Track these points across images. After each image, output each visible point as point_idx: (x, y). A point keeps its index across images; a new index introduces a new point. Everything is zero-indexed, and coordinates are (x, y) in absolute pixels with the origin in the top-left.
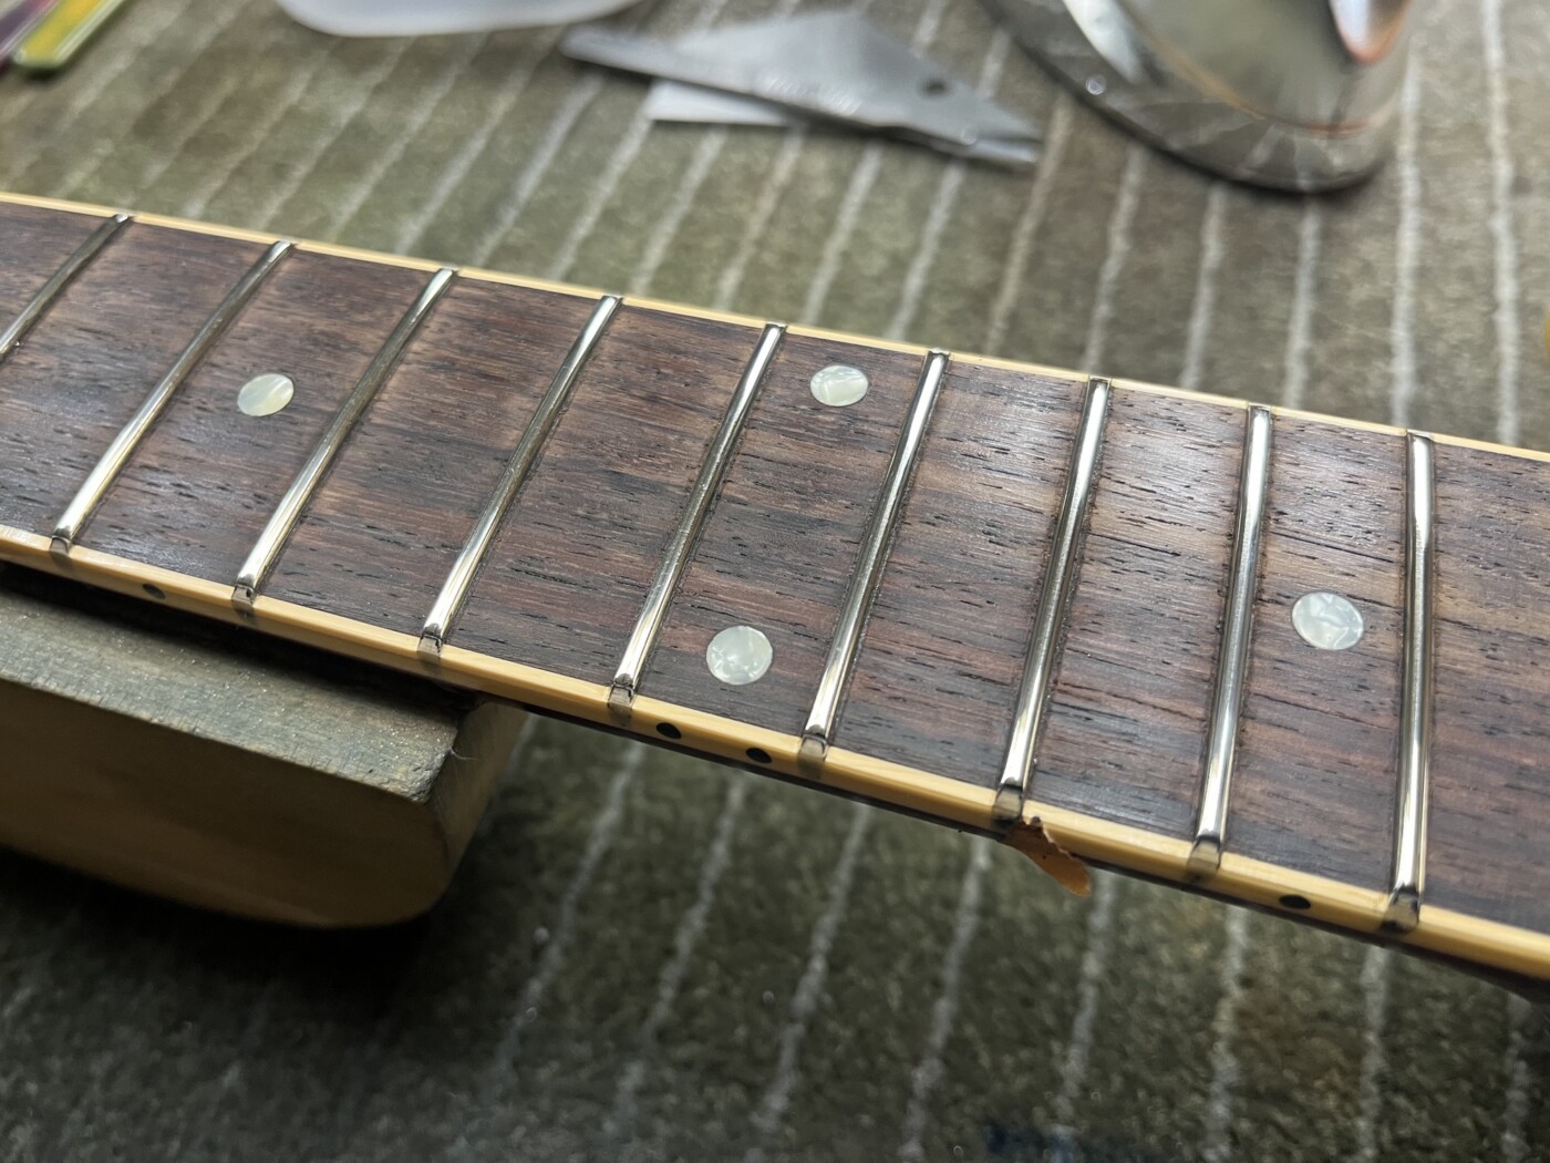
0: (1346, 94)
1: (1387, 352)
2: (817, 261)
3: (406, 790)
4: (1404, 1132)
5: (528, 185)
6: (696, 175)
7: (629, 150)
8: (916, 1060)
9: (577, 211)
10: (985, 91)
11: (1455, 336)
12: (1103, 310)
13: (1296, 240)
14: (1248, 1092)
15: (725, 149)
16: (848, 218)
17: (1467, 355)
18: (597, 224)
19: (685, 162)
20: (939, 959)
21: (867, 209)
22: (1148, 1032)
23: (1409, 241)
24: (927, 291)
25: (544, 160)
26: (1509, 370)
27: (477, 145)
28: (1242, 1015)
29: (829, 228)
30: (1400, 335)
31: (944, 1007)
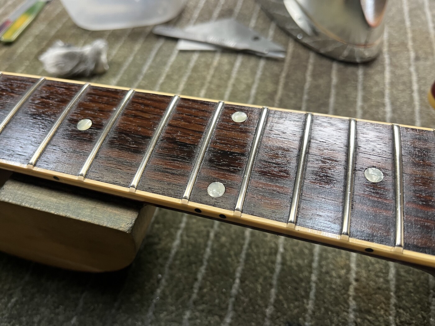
0: (369, 36)
1: (384, 105)
2: (226, 87)
3: (125, 230)
4: (403, 319)
5: (145, 69)
6: (192, 64)
7: (173, 58)
8: (266, 307)
10: (270, 39)
11: (402, 100)
12: (305, 97)
13: (357, 76)
14: (359, 311)
15: (199, 57)
16: (234, 75)
17: (405, 105)
18: (165, 79)
19: (188, 61)
20: (271, 278)
21: (239, 72)
22: (331, 295)
23: (387, 75)
24: (257, 93)
25: (149, 62)
26: (417, 108)
27: (131, 59)
28: (356, 289)
29: (229, 78)
30: (387, 100)
31: (273, 291)
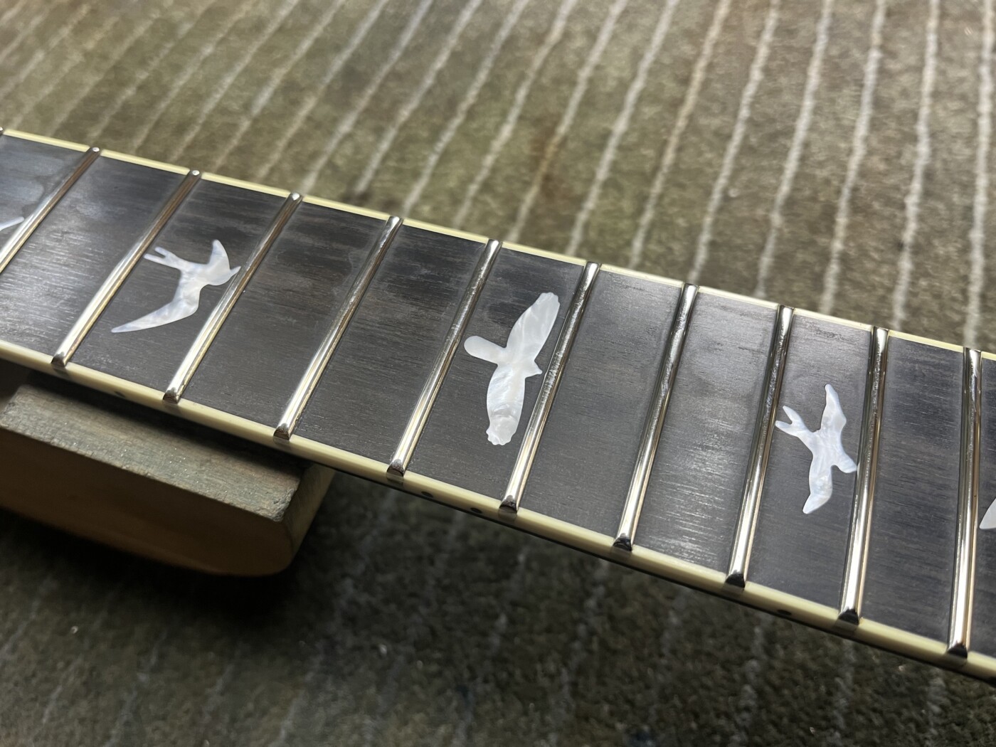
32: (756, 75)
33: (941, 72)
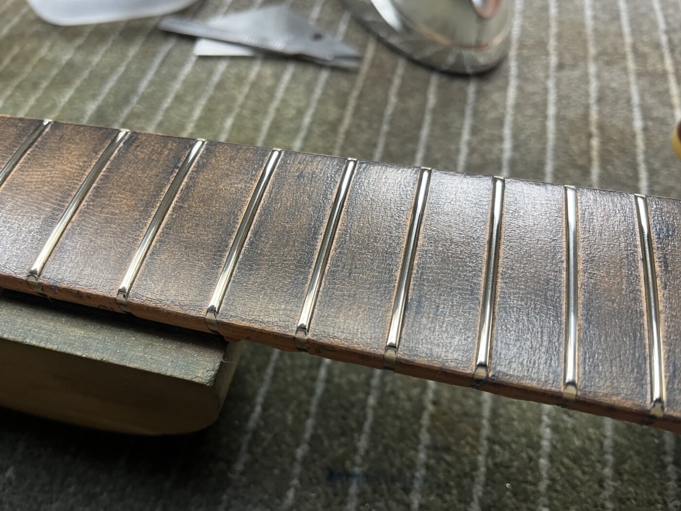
1: (501, 139)
2: (265, 113)
4: (498, 460)
5: (143, 86)
6: (216, 78)
7: (188, 69)
8: (298, 445)
9: (165, 96)
10: (340, 37)
11: (528, 132)
12: (385, 128)
13: (465, 94)
14: (433, 448)
15: (228, 67)
16: (280, 93)
17: (533, 139)
18: (172, 102)
19: (211, 73)
20: (309, 403)
21: (288, 90)
22: (394, 427)
23: (512, 93)
24: (312, 123)
25: (150, 75)
26: (551, 144)
27: (122, 69)
28: (433, 417)
29: (271, 98)
30: (507, 132)
31: (310, 423)
32: (393, 99)
33: (520, 89)
